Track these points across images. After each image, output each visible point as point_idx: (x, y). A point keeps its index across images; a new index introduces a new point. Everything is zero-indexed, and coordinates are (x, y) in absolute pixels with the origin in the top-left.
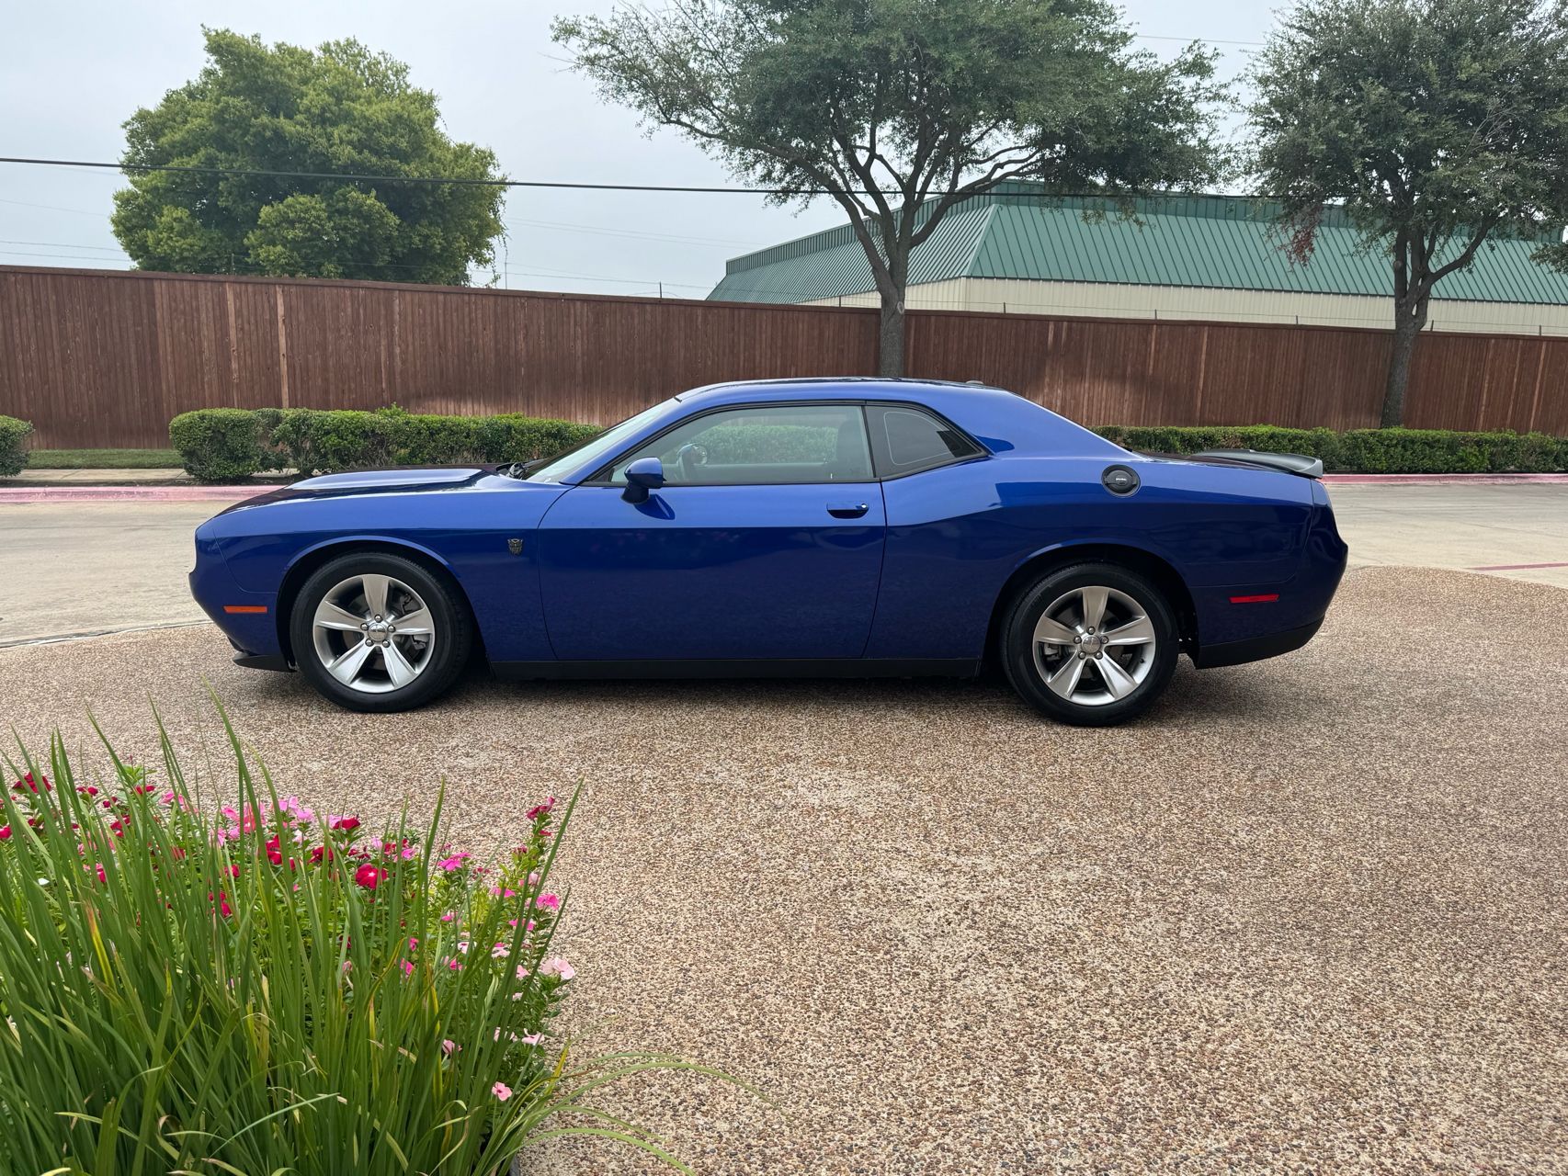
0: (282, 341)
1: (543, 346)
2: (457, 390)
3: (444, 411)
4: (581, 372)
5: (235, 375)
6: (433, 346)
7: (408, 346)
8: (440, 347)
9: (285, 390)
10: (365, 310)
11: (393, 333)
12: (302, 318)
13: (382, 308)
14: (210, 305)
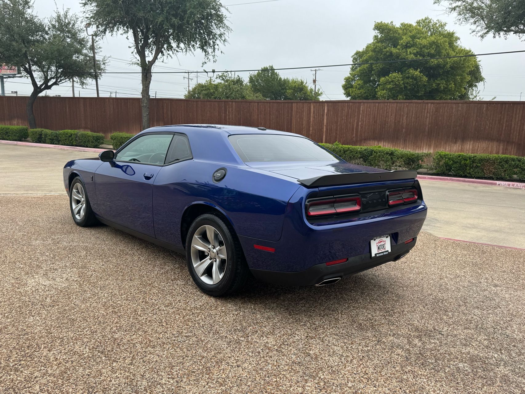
0: (325, 121)
1: (413, 121)
2: (378, 138)
3: (373, 145)
4: (427, 131)
5: (311, 132)
6: (372, 122)
7: (363, 122)
8: (374, 122)
9: (324, 137)
10: (351, 110)
11: (359, 117)
12: (332, 113)
13: (357, 109)
14: (307, 110)
